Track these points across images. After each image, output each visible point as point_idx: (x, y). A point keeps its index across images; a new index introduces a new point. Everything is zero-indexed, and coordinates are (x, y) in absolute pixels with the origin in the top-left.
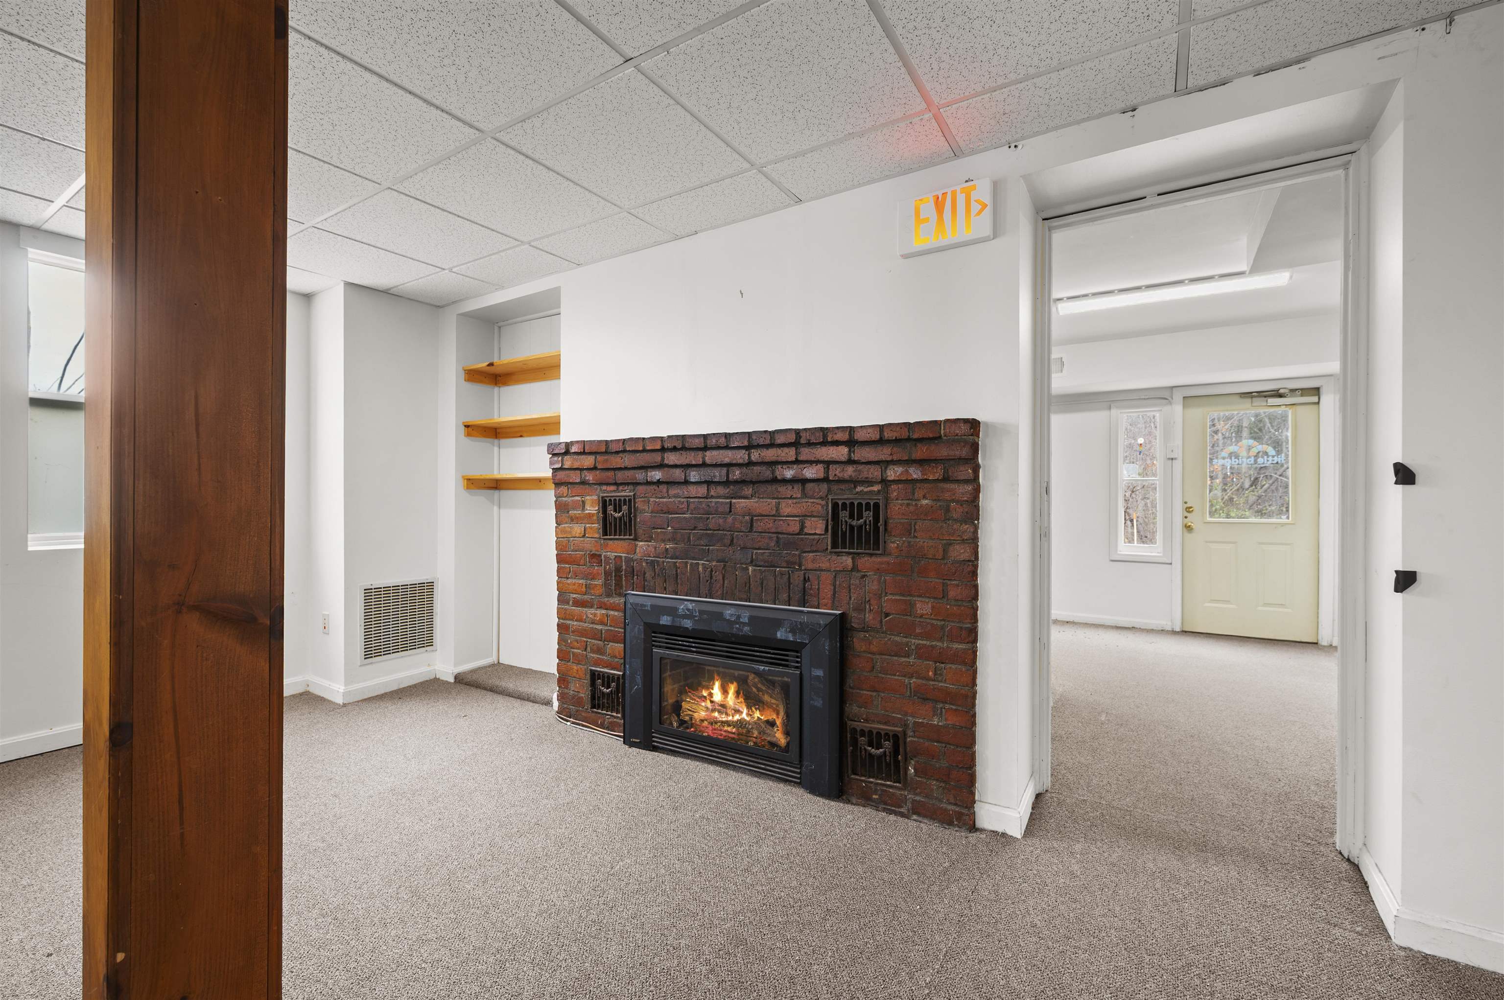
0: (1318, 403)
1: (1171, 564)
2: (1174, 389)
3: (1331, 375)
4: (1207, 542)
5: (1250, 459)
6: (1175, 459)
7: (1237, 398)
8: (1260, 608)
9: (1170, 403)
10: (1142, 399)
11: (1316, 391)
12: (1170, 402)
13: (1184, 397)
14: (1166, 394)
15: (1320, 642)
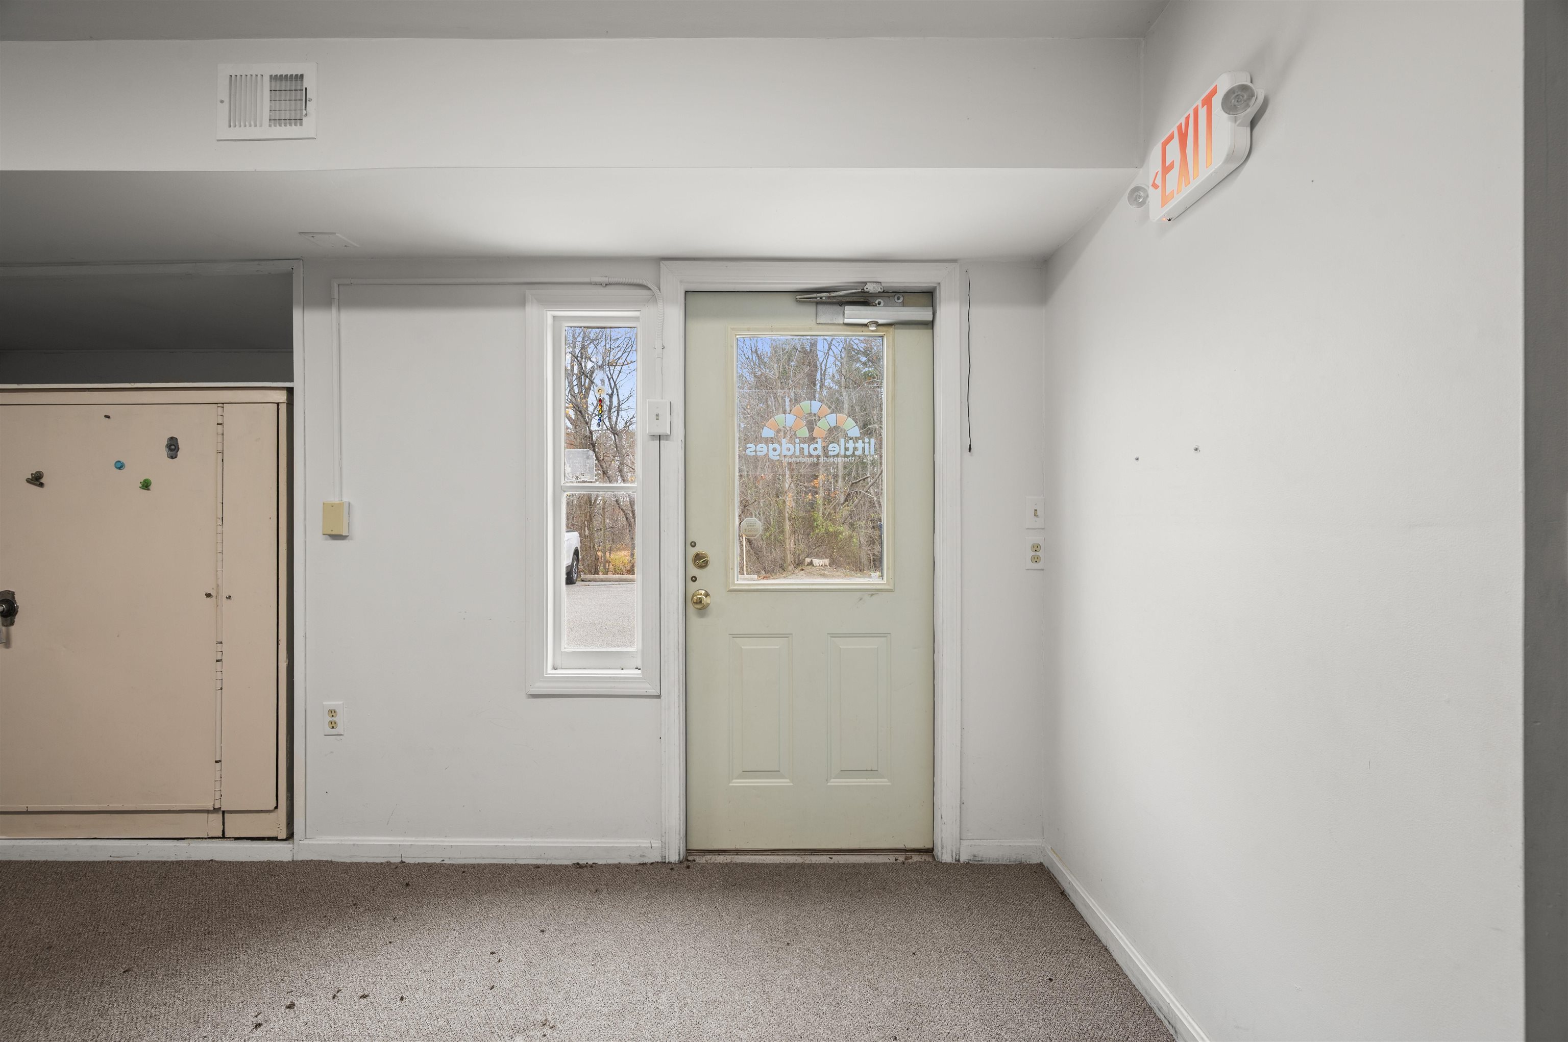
0: (930, 325)
1: (659, 697)
2: (663, 264)
3: (954, 261)
4: (735, 636)
5: (815, 445)
6: (667, 437)
7: (788, 303)
8: (834, 782)
9: (653, 299)
10: (596, 284)
11: (928, 296)
12: (654, 295)
13: (686, 292)
14: (643, 275)
15: (938, 851)
